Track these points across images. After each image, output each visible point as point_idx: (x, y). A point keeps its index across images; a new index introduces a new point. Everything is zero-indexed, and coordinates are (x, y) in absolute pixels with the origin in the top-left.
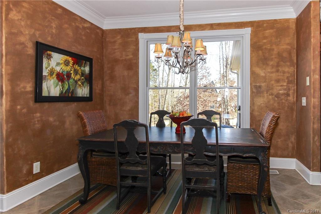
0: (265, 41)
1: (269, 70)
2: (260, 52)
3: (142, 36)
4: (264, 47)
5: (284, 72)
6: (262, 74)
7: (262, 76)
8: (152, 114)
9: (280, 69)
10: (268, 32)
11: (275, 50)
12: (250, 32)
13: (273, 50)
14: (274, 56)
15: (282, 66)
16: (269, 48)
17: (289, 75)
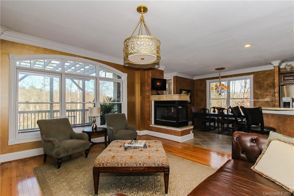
0: (260, 79)
1: (263, 91)
2: (258, 84)
3: (208, 81)
4: (260, 82)
5: (270, 92)
6: (259, 93)
7: (260, 94)
8: (211, 108)
9: (268, 90)
10: (261, 76)
11: (266, 83)
12: (253, 76)
13: (265, 83)
14: (265, 86)
15: (269, 89)
16: (262, 82)
17: (272, 93)
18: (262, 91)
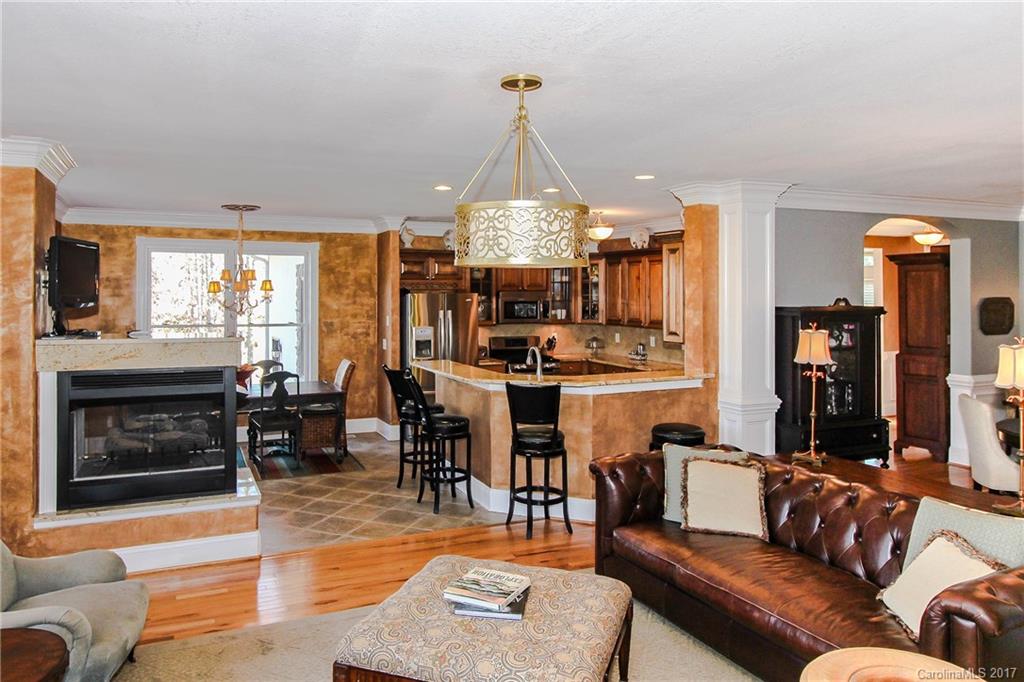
0: (338, 261)
2: (332, 276)
3: (140, 241)
4: (337, 269)
5: (362, 305)
6: (335, 307)
7: (335, 309)
9: (358, 299)
10: (339, 249)
11: (352, 274)
12: (318, 248)
13: (348, 274)
14: (349, 283)
15: (360, 296)
16: (343, 271)
17: (368, 308)
18: (343, 300)
